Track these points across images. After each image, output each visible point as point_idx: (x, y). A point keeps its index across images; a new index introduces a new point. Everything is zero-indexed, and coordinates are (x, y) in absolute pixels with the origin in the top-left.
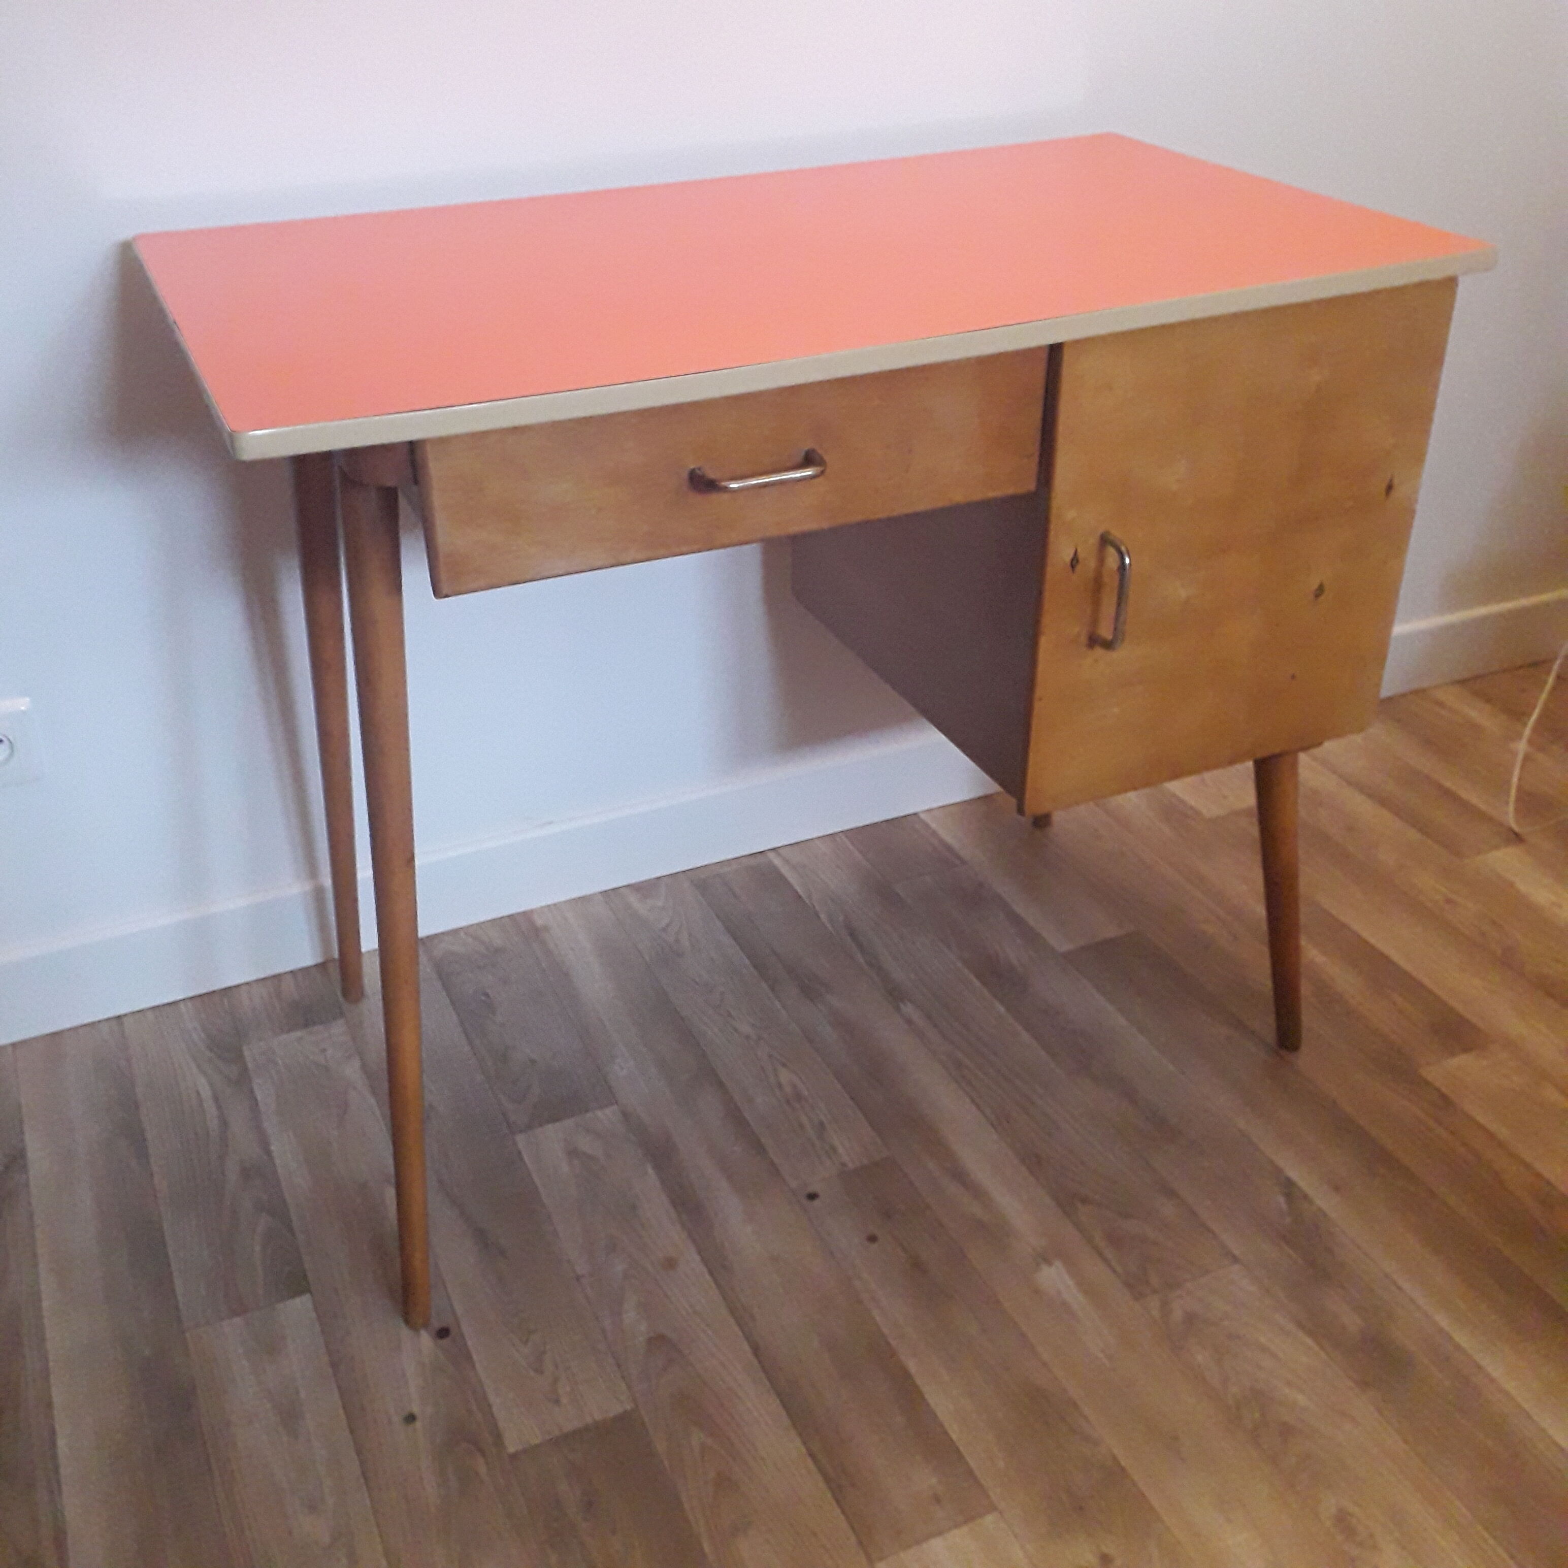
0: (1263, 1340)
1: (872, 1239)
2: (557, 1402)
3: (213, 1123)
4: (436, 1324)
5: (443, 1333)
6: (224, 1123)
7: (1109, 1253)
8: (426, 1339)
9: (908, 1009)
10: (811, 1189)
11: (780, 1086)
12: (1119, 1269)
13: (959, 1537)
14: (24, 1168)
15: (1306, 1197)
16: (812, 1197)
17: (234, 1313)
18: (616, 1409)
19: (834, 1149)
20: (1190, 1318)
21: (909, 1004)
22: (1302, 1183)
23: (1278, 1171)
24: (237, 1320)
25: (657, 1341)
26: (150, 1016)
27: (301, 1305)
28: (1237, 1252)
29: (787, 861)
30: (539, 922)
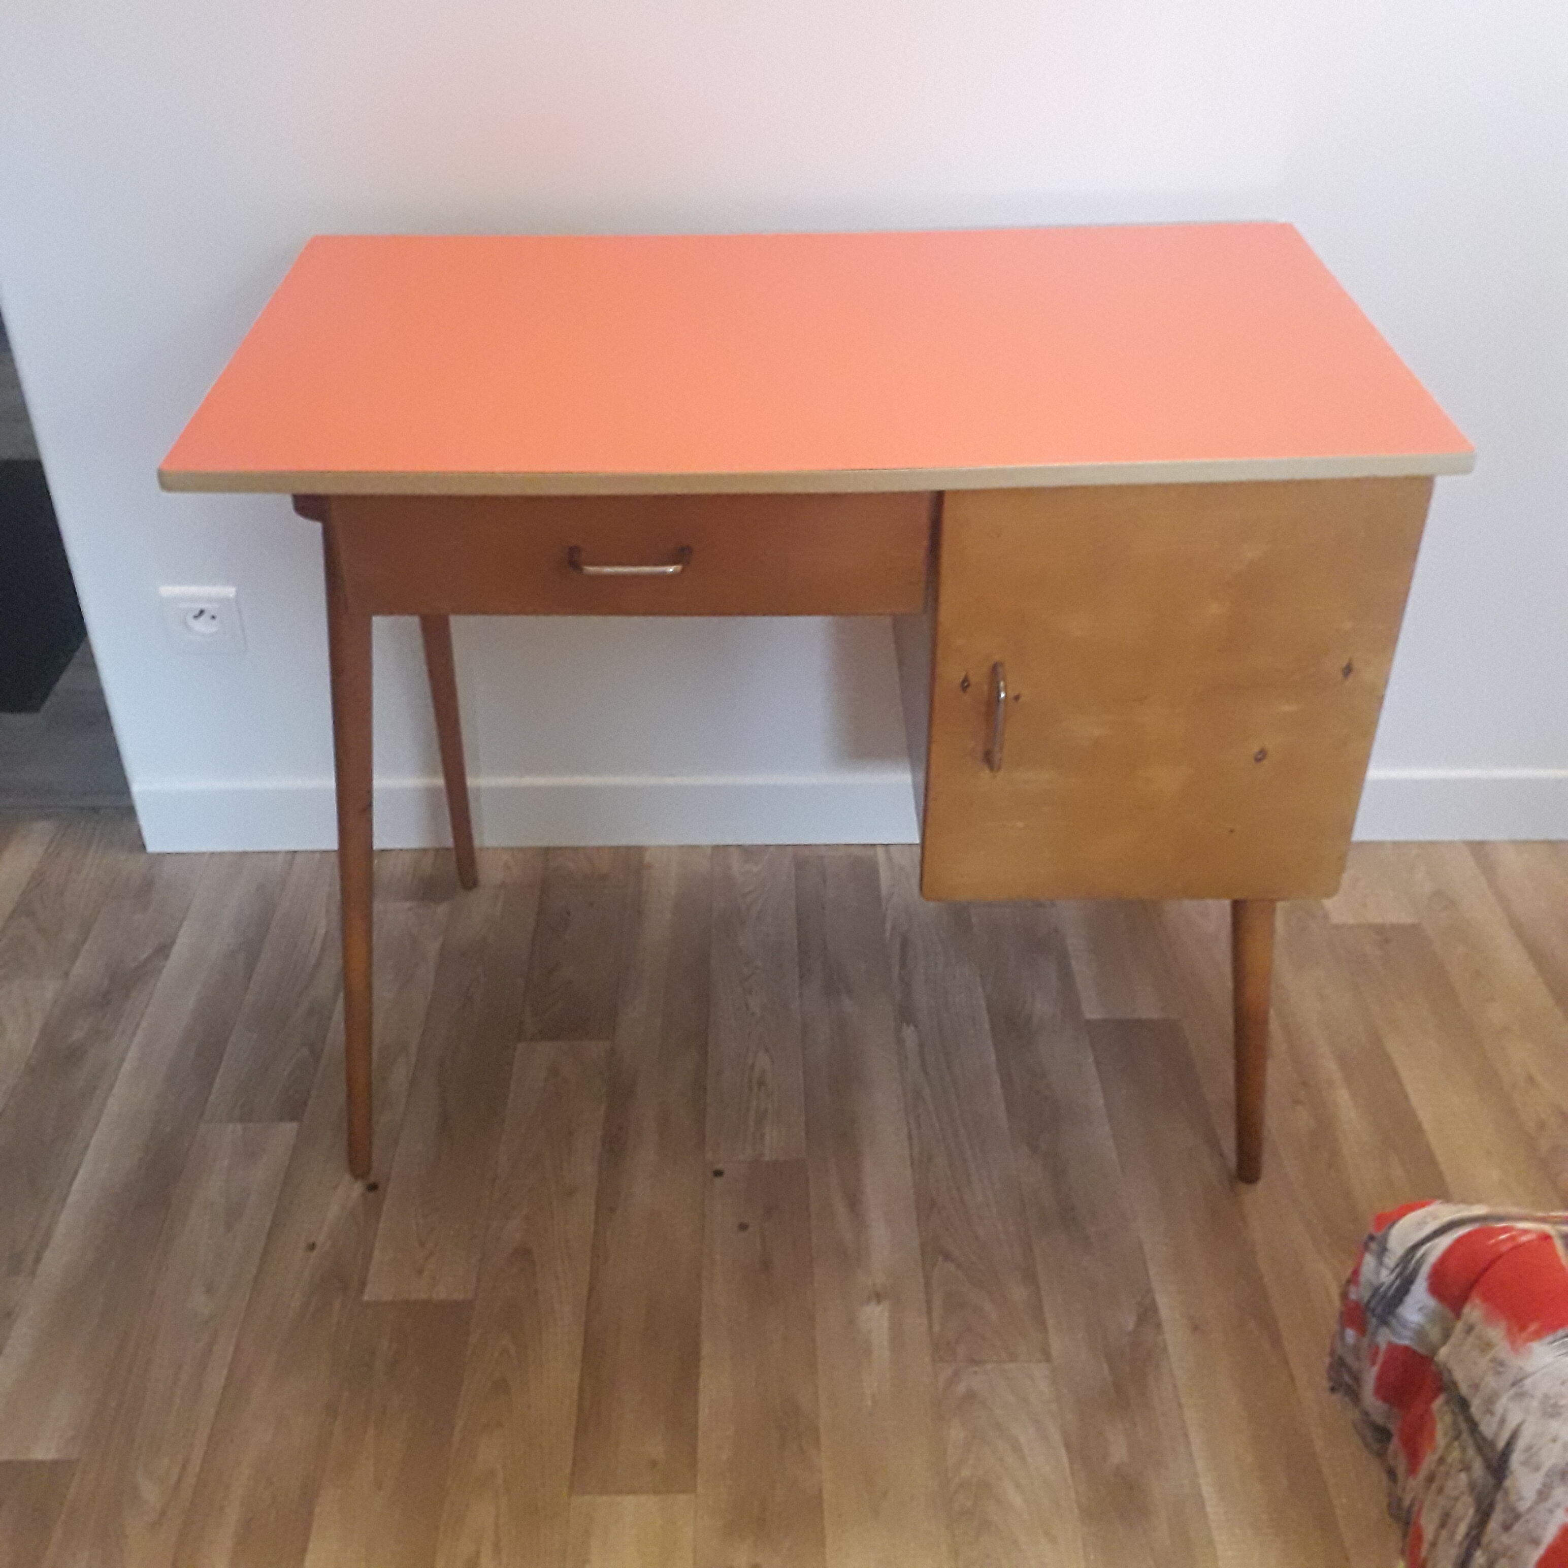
0: (1022, 1440)
1: (743, 1227)
2: (420, 1272)
3: (312, 960)
4: (372, 1179)
5: (373, 1187)
6: (319, 963)
7: (937, 1312)
8: (358, 1188)
9: (909, 1032)
10: (719, 1166)
11: (752, 1067)
12: (937, 1328)
13: (650, 1502)
14: (167, 957)
15: (1158, 1326)
16: (718, 1173)
17: (241, 1120)
18: (459, 1296)
19: (762, 1136)
20: (971, 1396)
21: (912, 1028)
22: (1164, 1312)
23: (1150, 1291)
24: (239, 1127)
25: (523, 1253)
26: (317, 856)
27: (290, 1128)
28: (1054, 1353)
29: (890, 859)
30: (648, 858)
